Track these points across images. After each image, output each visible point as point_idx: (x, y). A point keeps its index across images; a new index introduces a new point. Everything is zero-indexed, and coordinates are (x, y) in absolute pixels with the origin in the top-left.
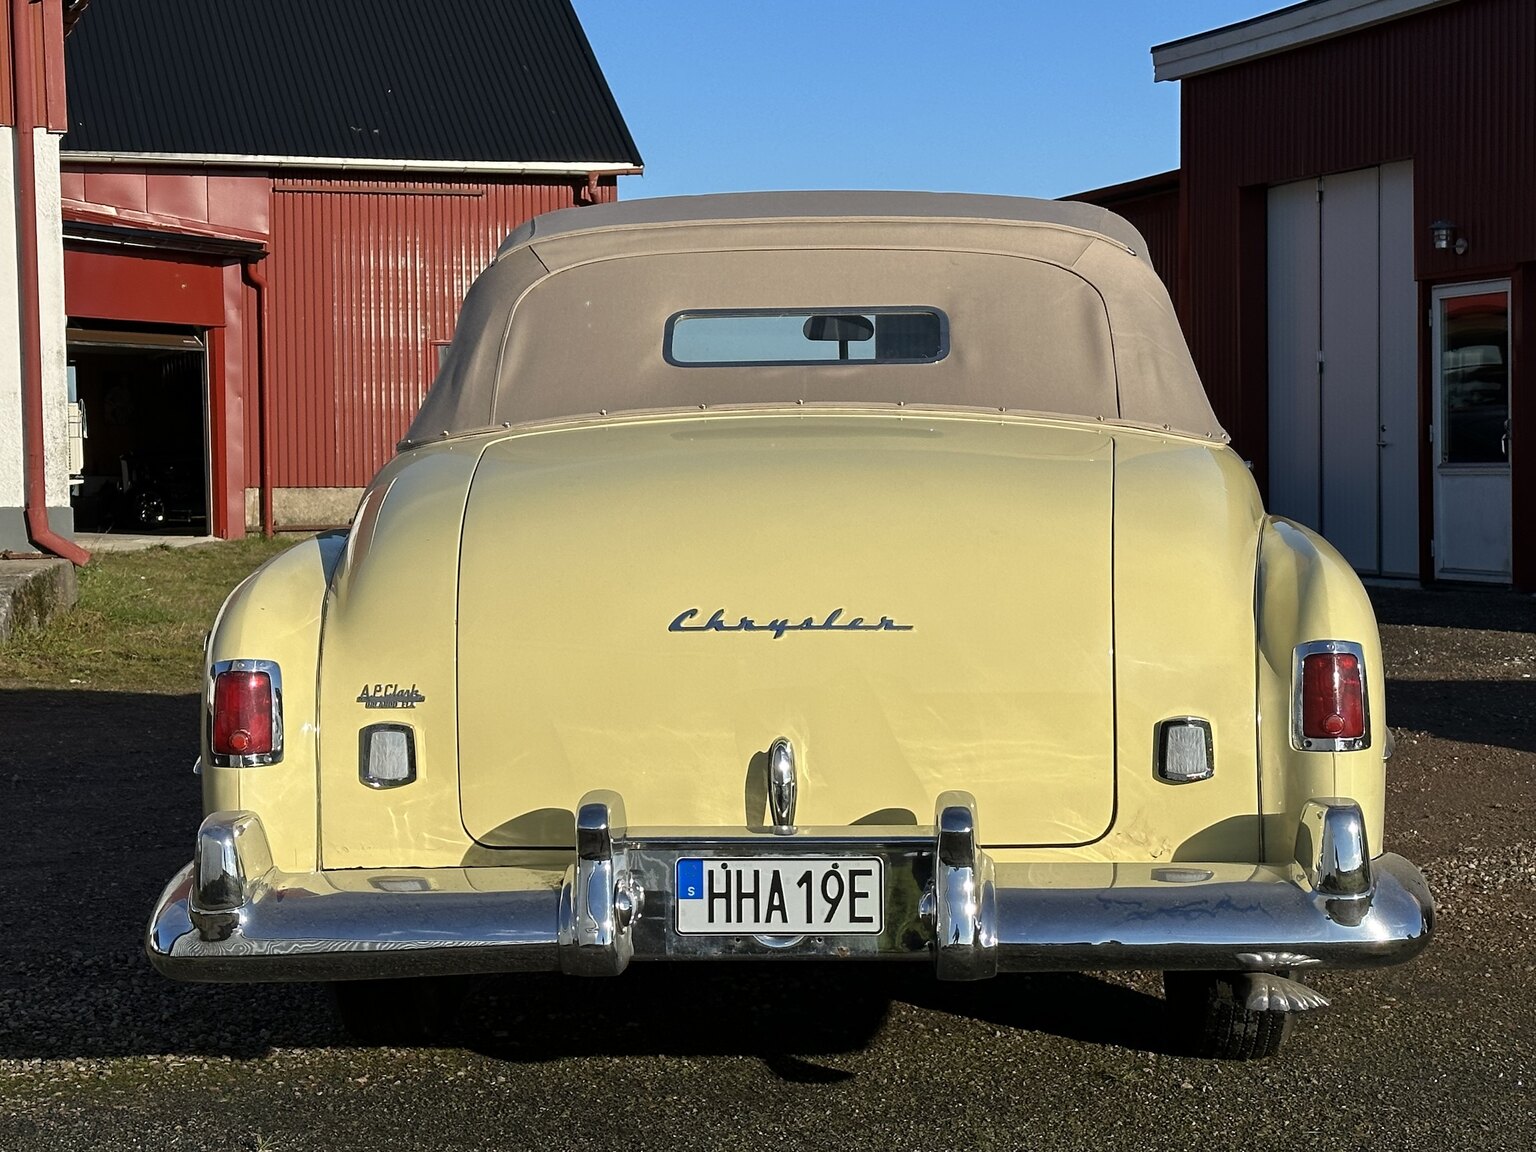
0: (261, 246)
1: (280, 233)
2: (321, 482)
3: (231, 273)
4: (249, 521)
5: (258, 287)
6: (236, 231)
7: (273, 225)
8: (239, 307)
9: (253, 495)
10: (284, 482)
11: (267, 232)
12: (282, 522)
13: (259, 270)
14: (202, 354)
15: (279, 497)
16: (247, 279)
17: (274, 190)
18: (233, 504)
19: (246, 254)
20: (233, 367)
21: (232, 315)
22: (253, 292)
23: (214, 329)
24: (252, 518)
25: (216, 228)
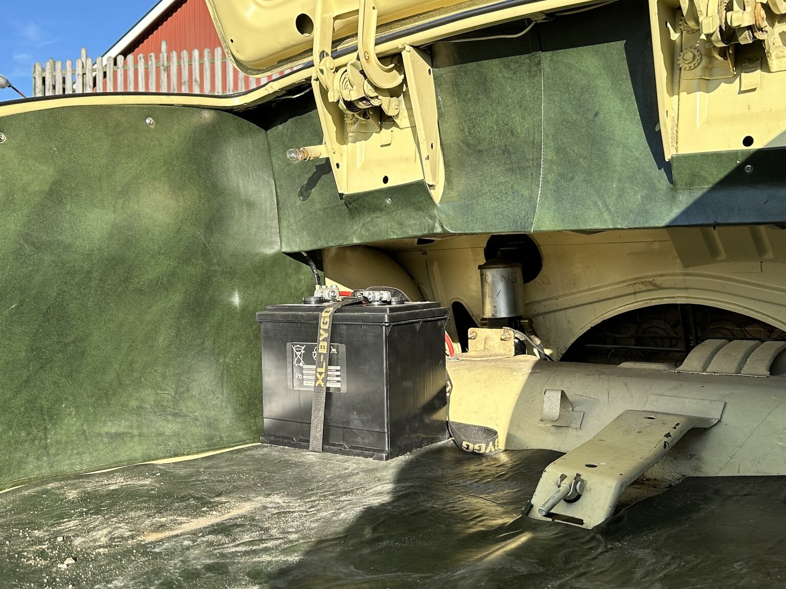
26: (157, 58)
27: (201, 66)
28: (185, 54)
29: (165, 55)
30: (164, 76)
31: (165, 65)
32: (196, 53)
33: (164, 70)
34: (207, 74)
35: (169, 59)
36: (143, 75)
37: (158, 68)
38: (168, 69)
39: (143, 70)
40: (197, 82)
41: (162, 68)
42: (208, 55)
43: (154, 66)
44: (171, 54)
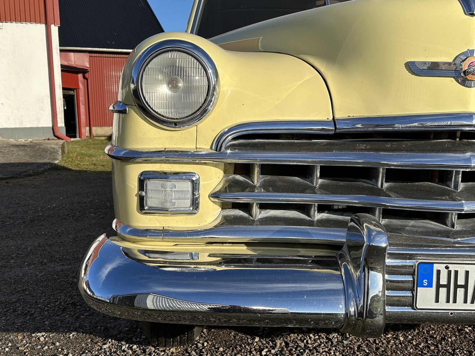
0: (87, 70)
1: (92, 67)
2: (104, 125)
5: (87, 80)
6: (81, 66)
7: (90, 65)
8: (82, 84)
9: (88, 128)
10: (95, 125)
11: (88, 66)
12: (95, 135)
13: (87, 75)
14: (74, 95)
15: (94, 129)
16: (84, 77)
17: (90, 56)
18: (83, 130)
19: (84, 71)
20: (82, 98)
21: (81, 86)
22: (86, 81)
23: (77, 89)
24: (87, 134)
25: (76, 65)
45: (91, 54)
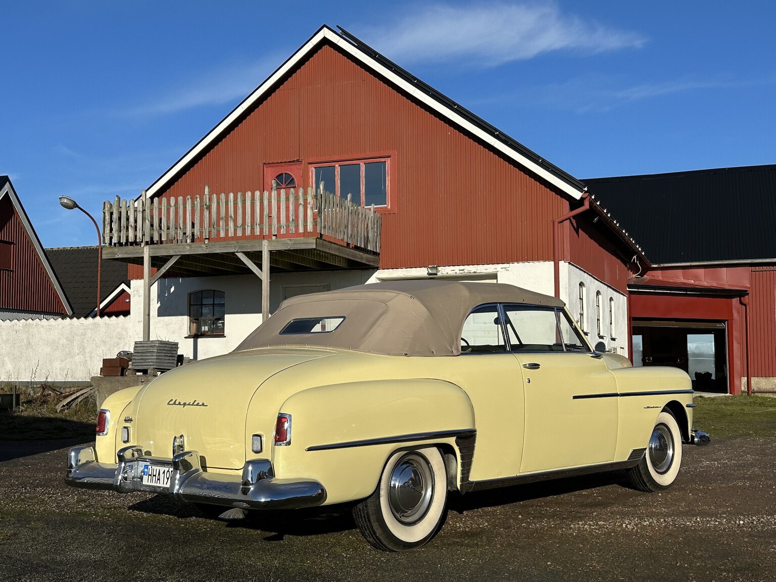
0: (747, 291)
1: (754, 285)
3: (735, 301)
4: (743, 389)
5: (745, 305)
6: (737, 286)
7: (751, 285)
8: (738, 313)
9: (744, 380)
10: (756, 375)
12: (755, 390)
13: (746, 299)
14: (725, 329)
15: (754, 380)
16: (741, 303)
17: (751, 271)
18: (736, 382)
19: (741, 294)
20: (736, 334)
21: (735, 315)
22: (744, 307)
23: (730, 320)
24: (744, 388)
25: (730, 285)
26: (202, 199)
27: (235, 205)
28: (223, 196)
29: (208, 196)
30: (206, 213)
31: (208, 204)
32: (231, 195)
33: (207, 208)
34: (240, 211)
35: (210, 200)
36: (190, 212)
37: (202, 207)
38: (209, 208)
39: (190, 208)
40: (232, 218)
41: (205, 207)
42: (241, 197)
43: (199, 205)
44: (212, 196)
45: (753, 268)
